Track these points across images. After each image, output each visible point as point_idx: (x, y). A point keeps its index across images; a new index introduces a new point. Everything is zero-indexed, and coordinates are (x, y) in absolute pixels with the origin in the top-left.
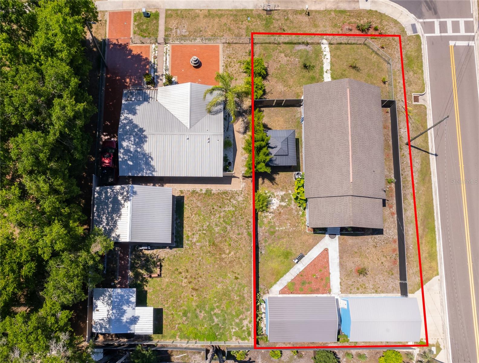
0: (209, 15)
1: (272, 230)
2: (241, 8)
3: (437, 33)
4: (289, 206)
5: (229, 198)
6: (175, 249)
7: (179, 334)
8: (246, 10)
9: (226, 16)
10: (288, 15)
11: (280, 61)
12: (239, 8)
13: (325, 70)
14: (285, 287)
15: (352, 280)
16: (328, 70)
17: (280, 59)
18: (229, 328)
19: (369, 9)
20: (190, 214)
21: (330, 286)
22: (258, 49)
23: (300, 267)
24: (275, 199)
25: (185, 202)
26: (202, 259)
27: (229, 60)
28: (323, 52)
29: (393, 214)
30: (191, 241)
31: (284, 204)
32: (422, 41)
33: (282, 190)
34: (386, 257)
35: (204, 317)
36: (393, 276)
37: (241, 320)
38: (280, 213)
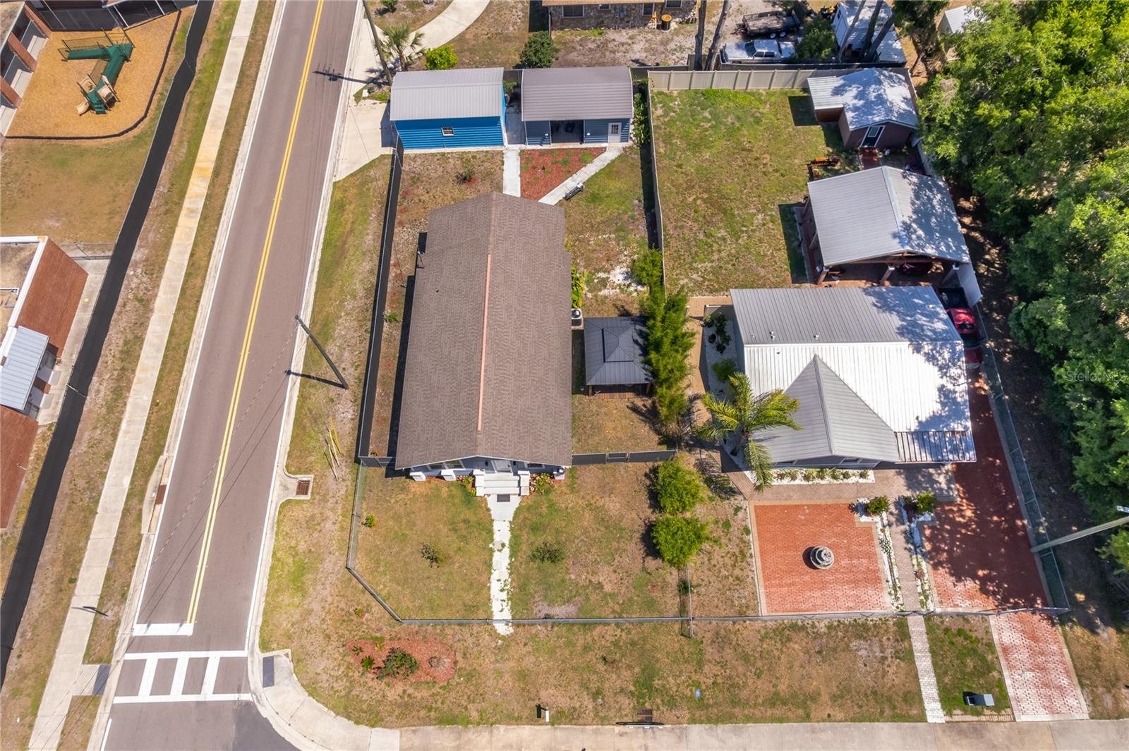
0: (804, 702)
1: (622, 234)
2: (721, 727)
3: (214, 658)
4: (590, 272)
5: (706, 283)
6: (792, 202)
7: (762, 98)
8: (709, 721)
9: (760, 701)
10: (595, 708)
11: (615, 572)
12: (728, 726)
13: (507, 550)
14: (595, 157)
15: (483, 168)
16: (500, 551)
17: (613, 576)
18: (684, 105)
19: (373, 729)
20: (775, 255)
21: (521, 159)
22: (670, 602)
23: (571, 184)
24: (617, 282)
25: (788, 273)
26: (741, 191)
28: (509, 599)
29: (397, 265)
30: (766, 215)
31: (602, 275)
32: (258, 634)
33: (606, 297)
34: (420, 200)
35: (726, 117)
36: (413, 175)
37: (666, 115)
38: (608, 260)
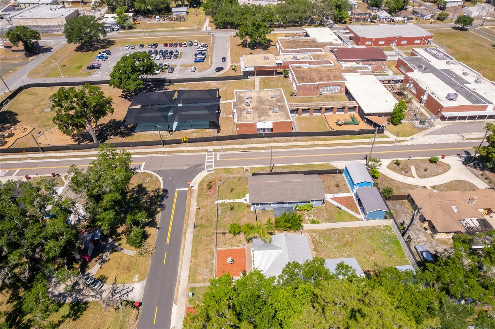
0: (195, 257)
1: (328, 220)
3: (213, 164)
4: (312, 213)
8: (194, 238)
9: (197, 248)
10: (198, 218)
14: (356, 213)
15: (343, 189)
16: (233, 201)
17: (227, 220)
18: (388, 235)
19: (198, 186)
21: (349, 197)
22: (221, 231)
23: (343, 208)
27: (228, 244)
28: (222, 203)
32: (217, 169)
33: (305, 217)
34: (327, 178)
35: (388, 247)
36: (336, 176)
37: (382, 230)
38: (318, 217)
